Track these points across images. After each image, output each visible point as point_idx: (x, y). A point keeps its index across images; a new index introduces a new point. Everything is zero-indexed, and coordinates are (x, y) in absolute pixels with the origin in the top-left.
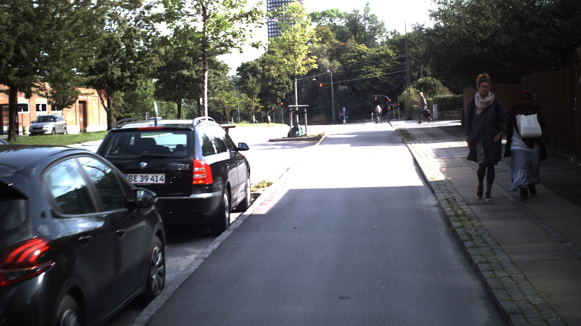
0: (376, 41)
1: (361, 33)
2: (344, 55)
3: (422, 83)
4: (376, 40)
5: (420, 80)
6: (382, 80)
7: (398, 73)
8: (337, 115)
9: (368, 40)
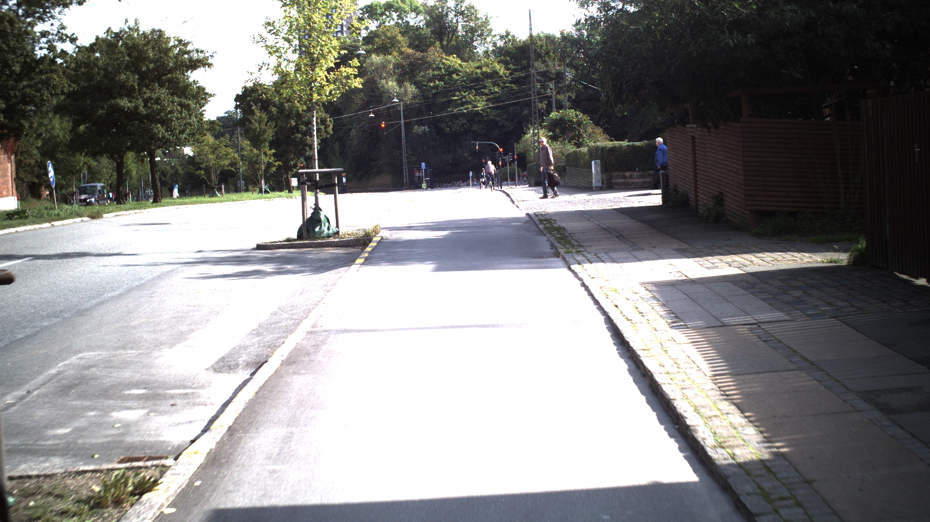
0: (475, 51)
1: (452, 38)
2: (422, 73)
3: (557, 120)
4: (476, 49)
5: (554, 115)
6: (487, 116)
7: (513, 104)
8: (411, 176)
9: (463, 48)
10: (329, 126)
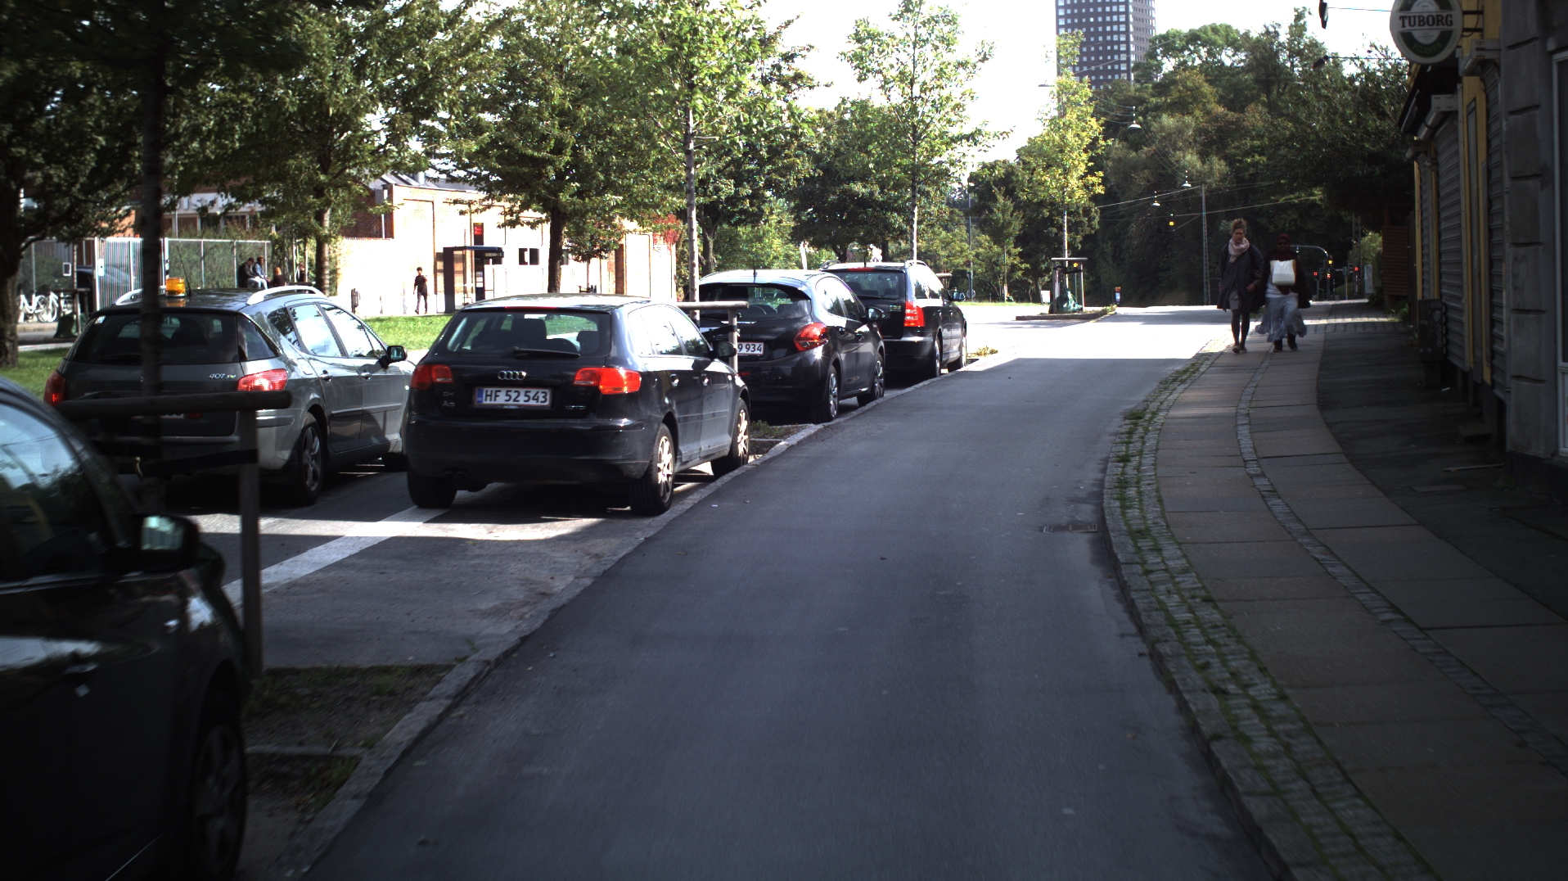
1: (1283, 89)
2: (1236, 143)
10: (1094, 218)
